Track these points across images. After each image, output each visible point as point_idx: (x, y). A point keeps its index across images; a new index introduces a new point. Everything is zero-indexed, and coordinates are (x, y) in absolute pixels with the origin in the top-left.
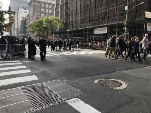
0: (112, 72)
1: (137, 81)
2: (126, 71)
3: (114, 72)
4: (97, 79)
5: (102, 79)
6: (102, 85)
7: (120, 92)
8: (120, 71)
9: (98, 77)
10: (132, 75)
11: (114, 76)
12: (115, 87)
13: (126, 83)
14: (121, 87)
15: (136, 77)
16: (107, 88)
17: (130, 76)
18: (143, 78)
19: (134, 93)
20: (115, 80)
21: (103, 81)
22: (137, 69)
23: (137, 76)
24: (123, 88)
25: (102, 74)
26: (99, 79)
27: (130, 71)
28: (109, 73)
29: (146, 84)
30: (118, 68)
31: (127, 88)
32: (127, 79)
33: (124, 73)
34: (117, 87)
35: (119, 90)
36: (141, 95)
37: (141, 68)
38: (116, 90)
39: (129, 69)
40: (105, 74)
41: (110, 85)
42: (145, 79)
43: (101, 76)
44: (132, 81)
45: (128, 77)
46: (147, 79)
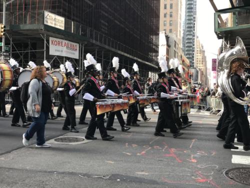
1: (26, 182)
2: (3, 159)
10: (16, 167)
15: (27, 170)
17: (12, 169)
18: (39, 172)
23: (28, 168)
27: (11, 155)
29: (47, 183)
39: (8, 152)
42: (46, 172)
44: (16, 183)
45: (7, 173)
46: (49, 170)
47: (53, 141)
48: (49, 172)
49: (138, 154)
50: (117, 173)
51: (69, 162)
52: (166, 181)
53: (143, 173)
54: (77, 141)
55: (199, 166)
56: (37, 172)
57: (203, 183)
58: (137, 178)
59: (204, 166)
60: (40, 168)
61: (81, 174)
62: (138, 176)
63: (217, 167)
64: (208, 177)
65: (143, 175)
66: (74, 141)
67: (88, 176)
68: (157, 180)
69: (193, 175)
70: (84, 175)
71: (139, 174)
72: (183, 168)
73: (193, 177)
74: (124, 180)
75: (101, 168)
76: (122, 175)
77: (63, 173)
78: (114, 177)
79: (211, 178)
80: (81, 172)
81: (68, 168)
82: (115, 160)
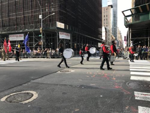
0: (25, 83)
1: (47, 88)
2: (40, 79)
3: (27, 82)
4: (5, 96)
5: (11, 94)
6: (10, 102)
7: (29, 105)
8: (33, 80)
9: (6, 92)
10: (44, 83)
11: (27, 87)
12: (25, 100)
13: (37, 92)
14: (32, 98)
15: (48, 84)
16: (16, 104)
17: (43, 83)
18: (53, 84)
19: (43, 102)
20: (27, 92)
21: (12, 96)
22: (50, 75)
23: (49, 83)
24: (33, 100)
25: (13, 88)
26: (8, 95)
27: (43, 78)
28: (21, 85)
29: (55, 89)
30: (32, 77)
31: (37, 98)
32: (38, 89)
33: (37, 82)
34: (27, 100)
35: (29, 102)
36: (48, 103)
37: (53, 74)
38: (26, 104)
39: (42, 77)
40: (17, 87)
41: (20, 99)
42: (55, 84)
43: (11, 90)
44: (44, 89)
45: (41, 85)
46: (56, 84)
47: (59, 72)
49: (92, 77)
50: (83, 84)
51: (64, 80)
52: (102, 87)
53: (93, 84)
54: (68, 72)
55: (116, 81)
57: (118, 88)
58: (90, 86)
59: (118, 81)
60: (53, 83)
62: (91, 86)
63: (124, 81)
65: (93, 85)
66: (67, 72)
67: (71, 86)
68: (98, 87)
69: (113, 85)
71: (92, 85)
72: (110, 82)
73: (114, 86)
74: (85, 87)
75: (77, 82)
77: (62, 85)
78: (81, 86)
79: (121, 86)
80: (69, 84)
81: (64, 83)
82: (82, 79)
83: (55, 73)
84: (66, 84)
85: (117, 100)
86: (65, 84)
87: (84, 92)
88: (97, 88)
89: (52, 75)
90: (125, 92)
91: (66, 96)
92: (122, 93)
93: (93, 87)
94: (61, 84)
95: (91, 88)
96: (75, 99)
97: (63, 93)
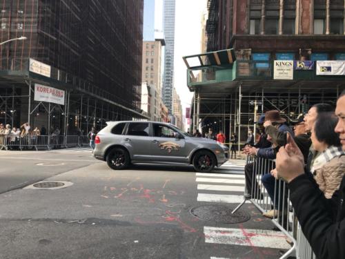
18: (13, 220)
22: (5, 195)
29: (19, 232)
37: (14, 192)
42: (19, 220)
46: (23, 218)
47: (31, 187)
48: (23, 220)
49: (116, 197)
50: (93, 216)
51: (45, 208)
52: (138, 221)
53: (118, 215)
54: (57, 186)
55: (169, 206)
56: (9, 220)
57: (171, 221)
58: (111, 220)
59: (173, 205)
60: (13, 216)
61: (56, 220)
62: (113, 219)
63: (185, 205)
64: (175, 215)
65: (118, 217)
66: (54, 186)
67: (63, 221)
68: (130, 221)
69: (163, 215)
70: (60, 221)
71: (114, 216)
72: (155, 208)
74: (99, 224)
75: (78, 212)
76: (97, 219)
77: (38, 220)
78: (89, 221)
79: (179, 216)
80: (57, 217)
81: (43, 215)
82: (92, 204)
83: (20, 191)
84: (50, 217)
85: (169, 249)
86: (46, 217)
87: (95, 235)
88: (126, 224)
89: (10, 194)
90: (186, 228)
91: (48, 248)
92: (181, 232)
93: (118, 221)
94: (36, 218)
95: (114, 223)
96: (74, 253)
97: (41, 241)
